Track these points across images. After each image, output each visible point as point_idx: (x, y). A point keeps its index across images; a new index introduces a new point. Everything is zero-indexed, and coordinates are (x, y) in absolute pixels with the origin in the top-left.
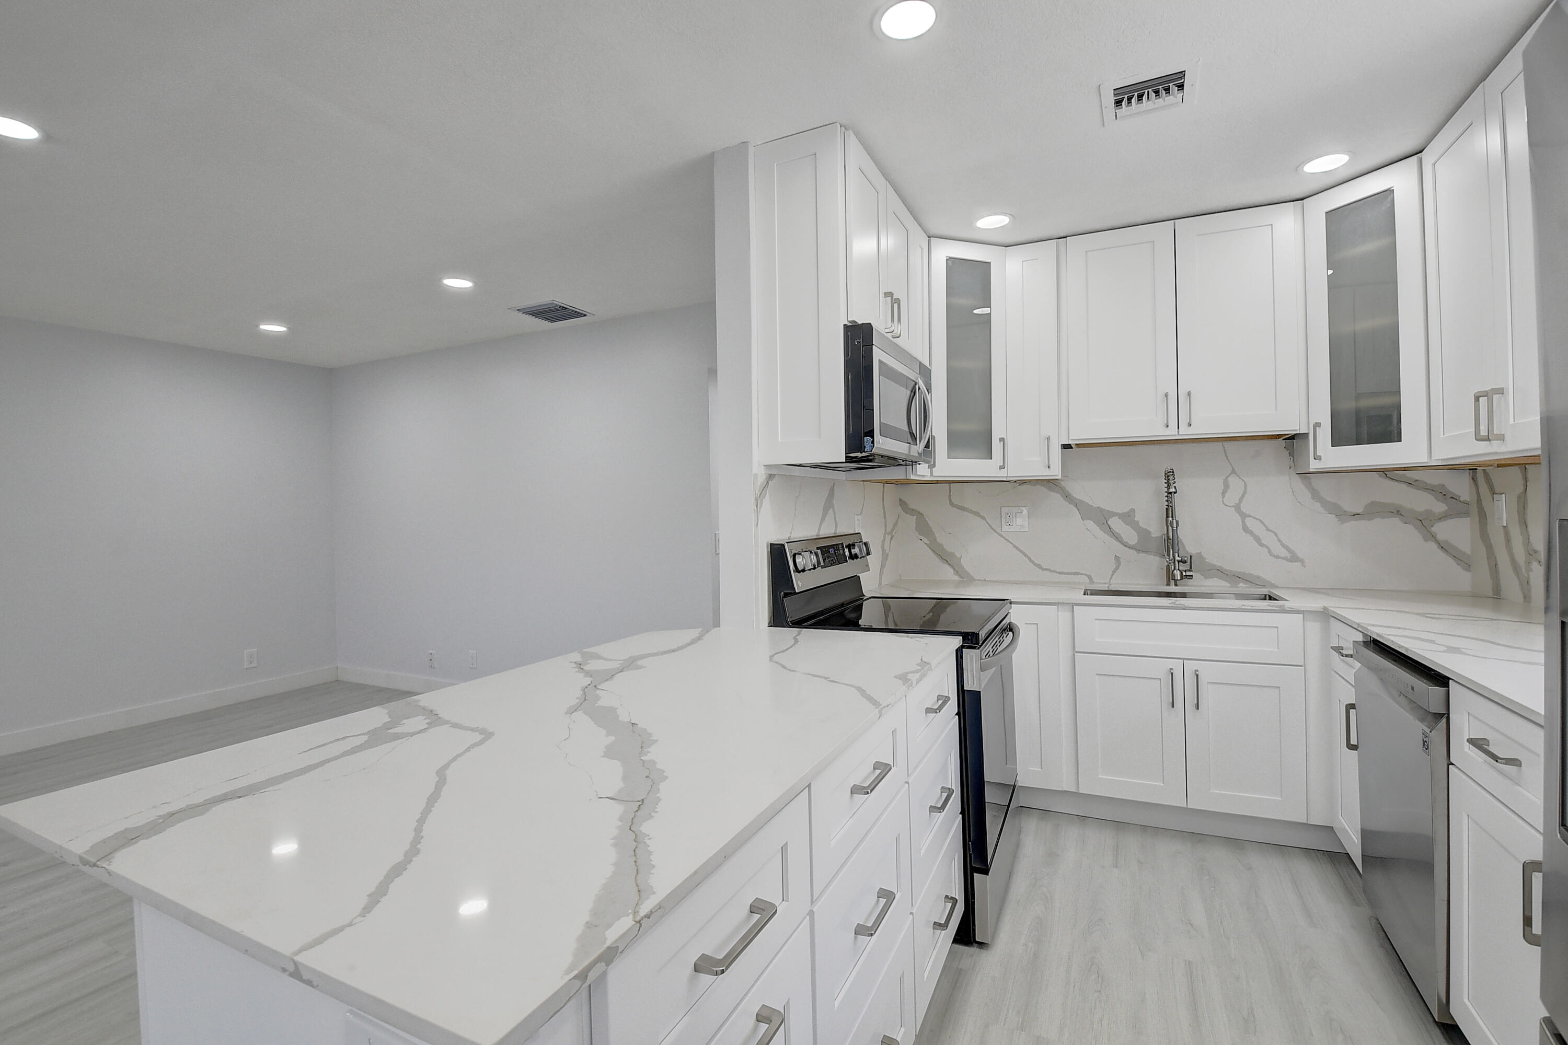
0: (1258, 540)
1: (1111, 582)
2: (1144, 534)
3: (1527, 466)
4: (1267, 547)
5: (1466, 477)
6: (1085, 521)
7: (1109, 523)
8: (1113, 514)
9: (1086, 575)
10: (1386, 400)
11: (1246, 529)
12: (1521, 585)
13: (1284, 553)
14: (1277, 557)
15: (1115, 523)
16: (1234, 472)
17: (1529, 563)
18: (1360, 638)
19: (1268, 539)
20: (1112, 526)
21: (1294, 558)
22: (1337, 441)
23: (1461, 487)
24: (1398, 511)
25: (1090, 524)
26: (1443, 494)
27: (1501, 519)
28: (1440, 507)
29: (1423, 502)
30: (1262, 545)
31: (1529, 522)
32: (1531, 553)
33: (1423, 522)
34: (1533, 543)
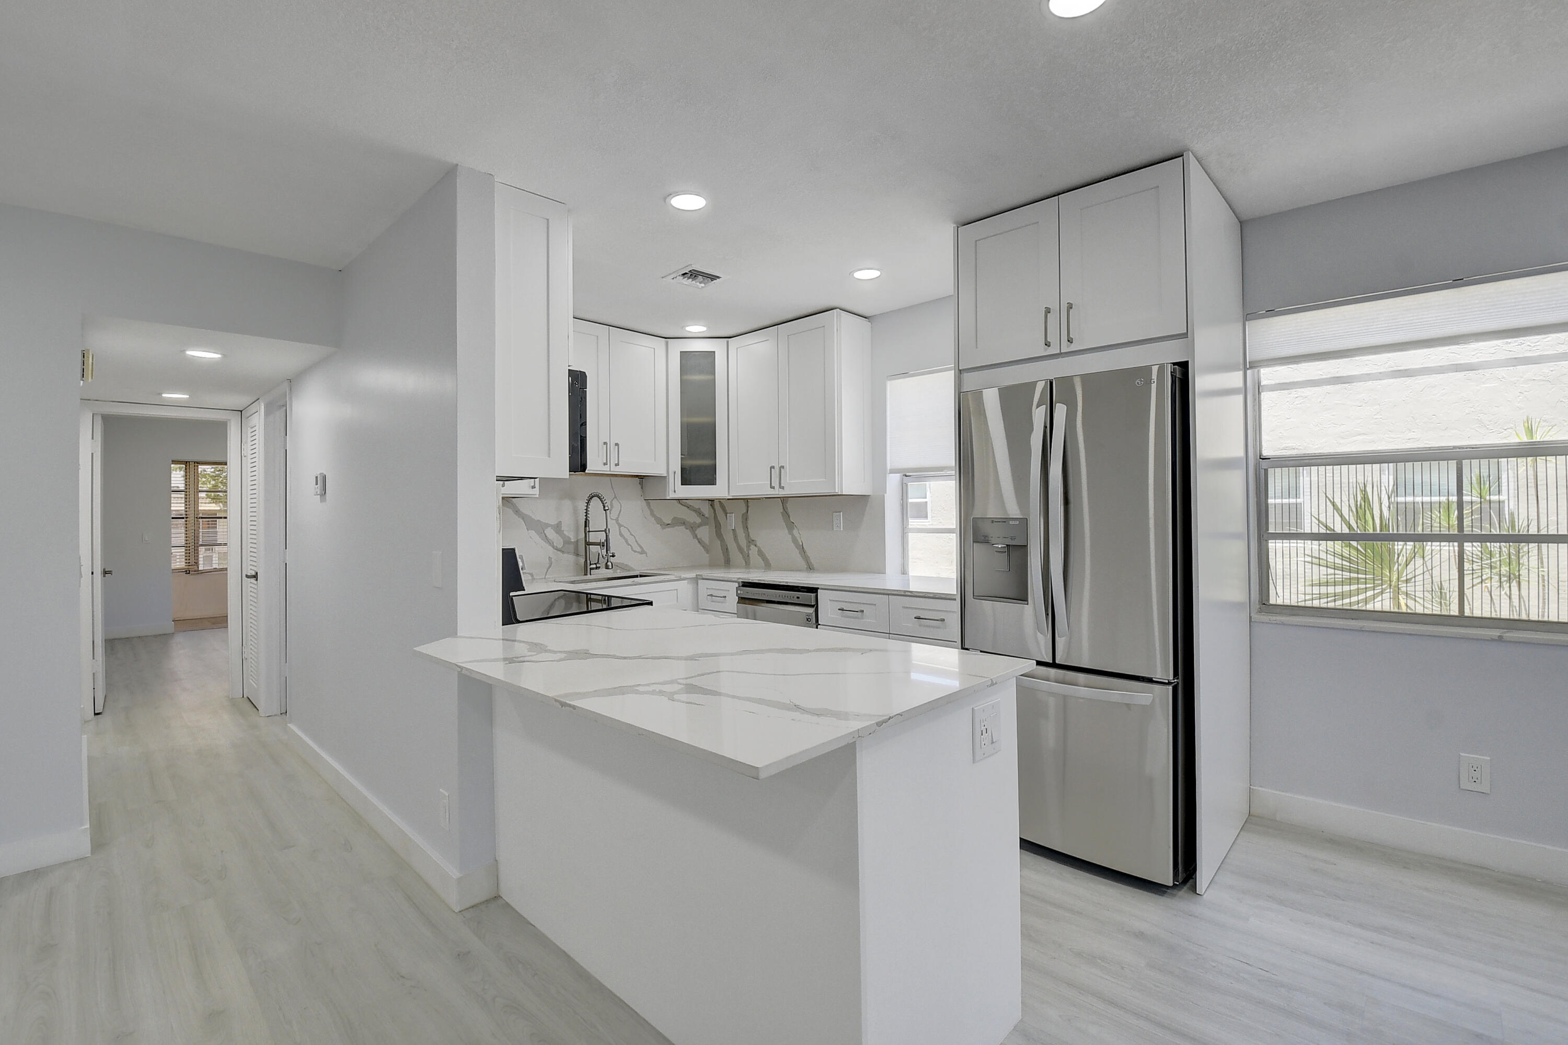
0: (626, 541)
1: (546, 577)
2: (567, 542)
3: (749, 500)
4: (631, 545)
5: (707, 504)
6: (529, 531)
7: (545, 532)
8: (547, 525)
9: (529, 574)
10: (706, 462)
11: (621, 535)
12: (744, 557)
13: (639, 549)
14: (635, 551)
15: (550, 533)
16: (615, 497)
17: (748, 547)
19: (631, 540)
20: (547, 535)
21: (643, 552)
22: (684, 482)
23: (706, 509)
24: (684, 522)
25: (533, 533)
26: (699, 512)
27: (731, 525)
28: (698, 520)
29: (693, 518)
30: (629, 544)
31: (749, 527)
32: (751, 542)
33: (692, 528)
34: (752, 536)
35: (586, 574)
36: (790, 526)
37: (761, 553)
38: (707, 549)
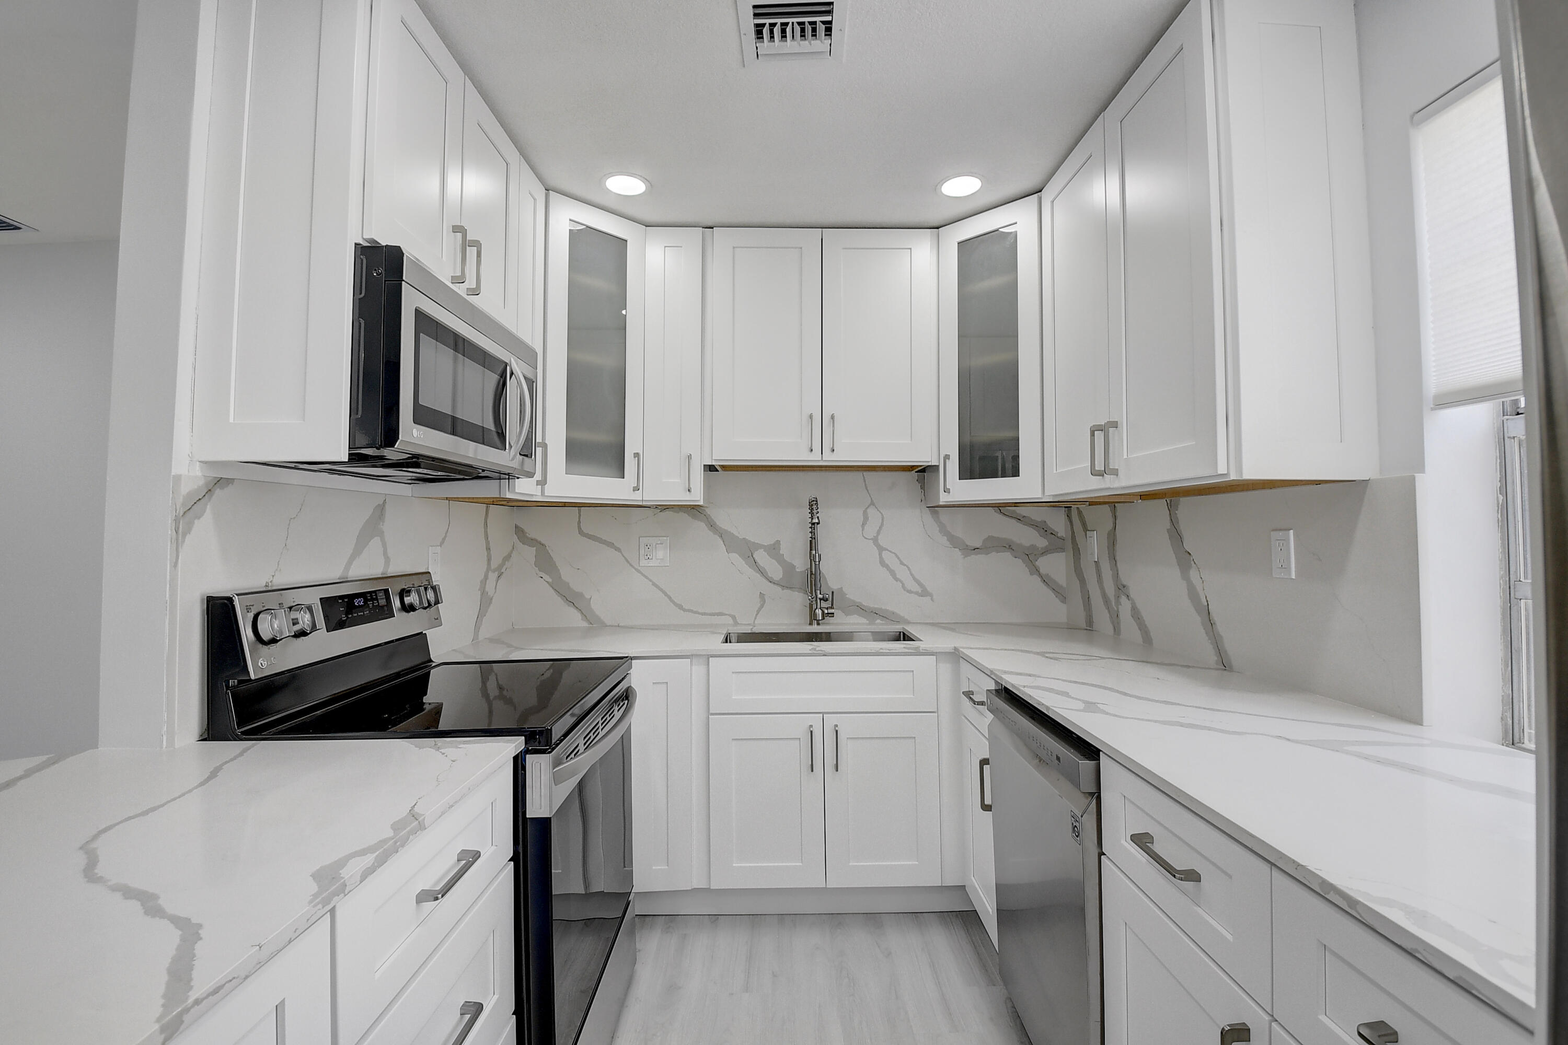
0: (893, 573)
1: (756, 622)
2: (789, 568)
3: (1116, 505)
4: (901, 582)
5: (1061, 514)
6: (730, 554)
7: (754, 556)
8: (758, 546)
9: (729, 615)
10: (1007, 434)
11: (883, 563)
12: (1111, 617)
13: (917, 588)
14: (910, 592)
15: (761, 557)
16: (872, 503)
17: (1118, 598)
18: (992, 686)
19: (902, 573)
20: (756, 558)
21: (924, 593)
22: (967, 472)
23: (1058, 523)
24: (1010, 546)
25: (735, 557)
26: (1044, 529)
27: (1093, 554)
28: (1042, 543)
29: (1028, 537)
30: (897, 579)
31: (1117, 558)
32: (1121, 588)
33: (1029, 556)
34: (1124, 580)
35: (811, 624)
36: (1185, 559)
37: (1136, 614)
38: (1060, 593)
